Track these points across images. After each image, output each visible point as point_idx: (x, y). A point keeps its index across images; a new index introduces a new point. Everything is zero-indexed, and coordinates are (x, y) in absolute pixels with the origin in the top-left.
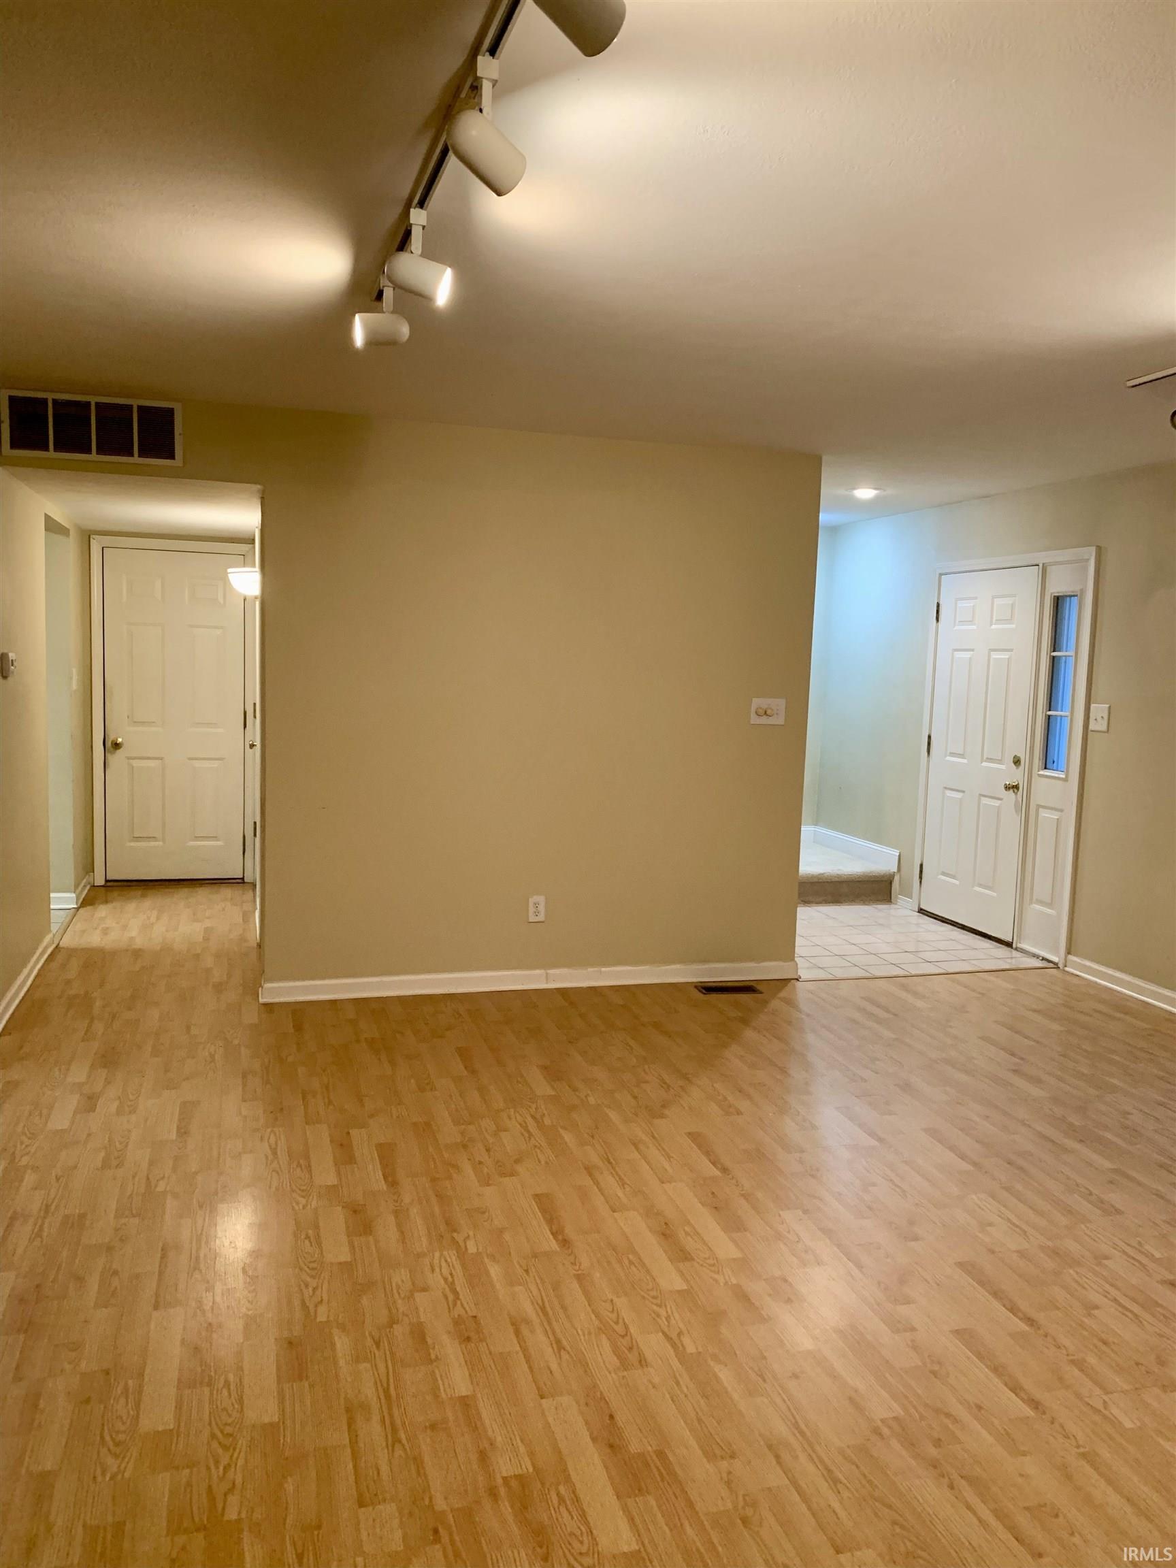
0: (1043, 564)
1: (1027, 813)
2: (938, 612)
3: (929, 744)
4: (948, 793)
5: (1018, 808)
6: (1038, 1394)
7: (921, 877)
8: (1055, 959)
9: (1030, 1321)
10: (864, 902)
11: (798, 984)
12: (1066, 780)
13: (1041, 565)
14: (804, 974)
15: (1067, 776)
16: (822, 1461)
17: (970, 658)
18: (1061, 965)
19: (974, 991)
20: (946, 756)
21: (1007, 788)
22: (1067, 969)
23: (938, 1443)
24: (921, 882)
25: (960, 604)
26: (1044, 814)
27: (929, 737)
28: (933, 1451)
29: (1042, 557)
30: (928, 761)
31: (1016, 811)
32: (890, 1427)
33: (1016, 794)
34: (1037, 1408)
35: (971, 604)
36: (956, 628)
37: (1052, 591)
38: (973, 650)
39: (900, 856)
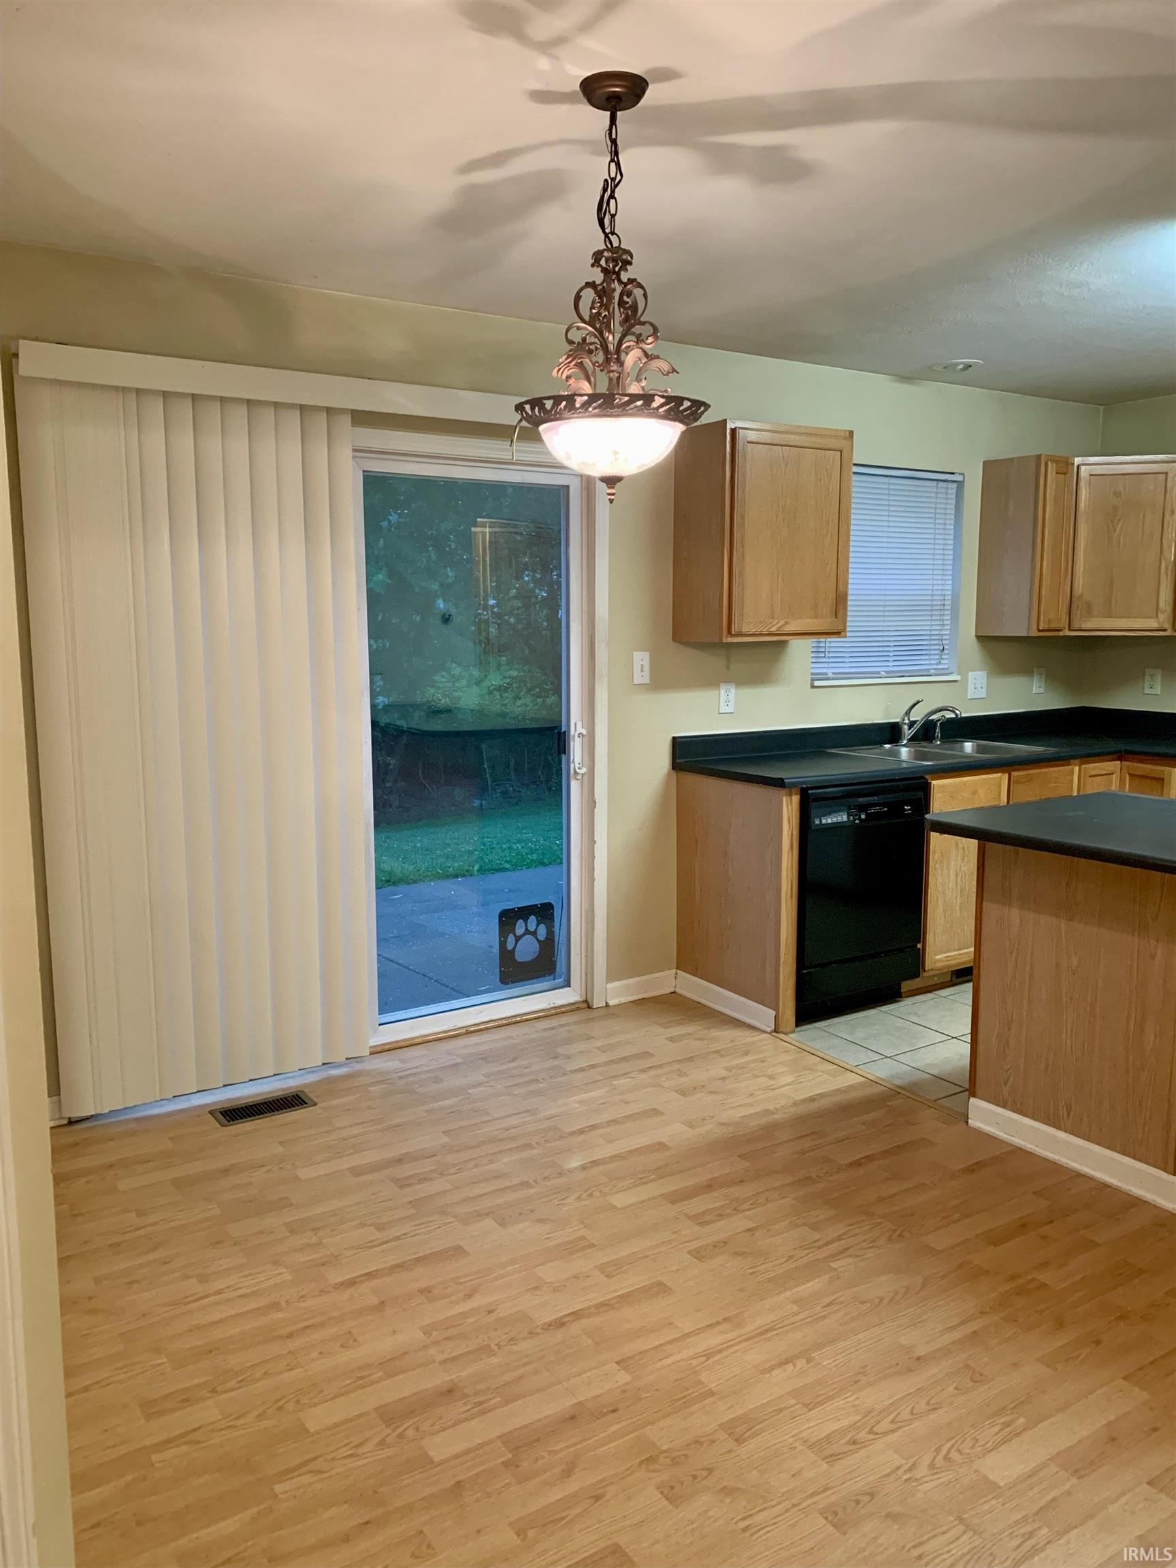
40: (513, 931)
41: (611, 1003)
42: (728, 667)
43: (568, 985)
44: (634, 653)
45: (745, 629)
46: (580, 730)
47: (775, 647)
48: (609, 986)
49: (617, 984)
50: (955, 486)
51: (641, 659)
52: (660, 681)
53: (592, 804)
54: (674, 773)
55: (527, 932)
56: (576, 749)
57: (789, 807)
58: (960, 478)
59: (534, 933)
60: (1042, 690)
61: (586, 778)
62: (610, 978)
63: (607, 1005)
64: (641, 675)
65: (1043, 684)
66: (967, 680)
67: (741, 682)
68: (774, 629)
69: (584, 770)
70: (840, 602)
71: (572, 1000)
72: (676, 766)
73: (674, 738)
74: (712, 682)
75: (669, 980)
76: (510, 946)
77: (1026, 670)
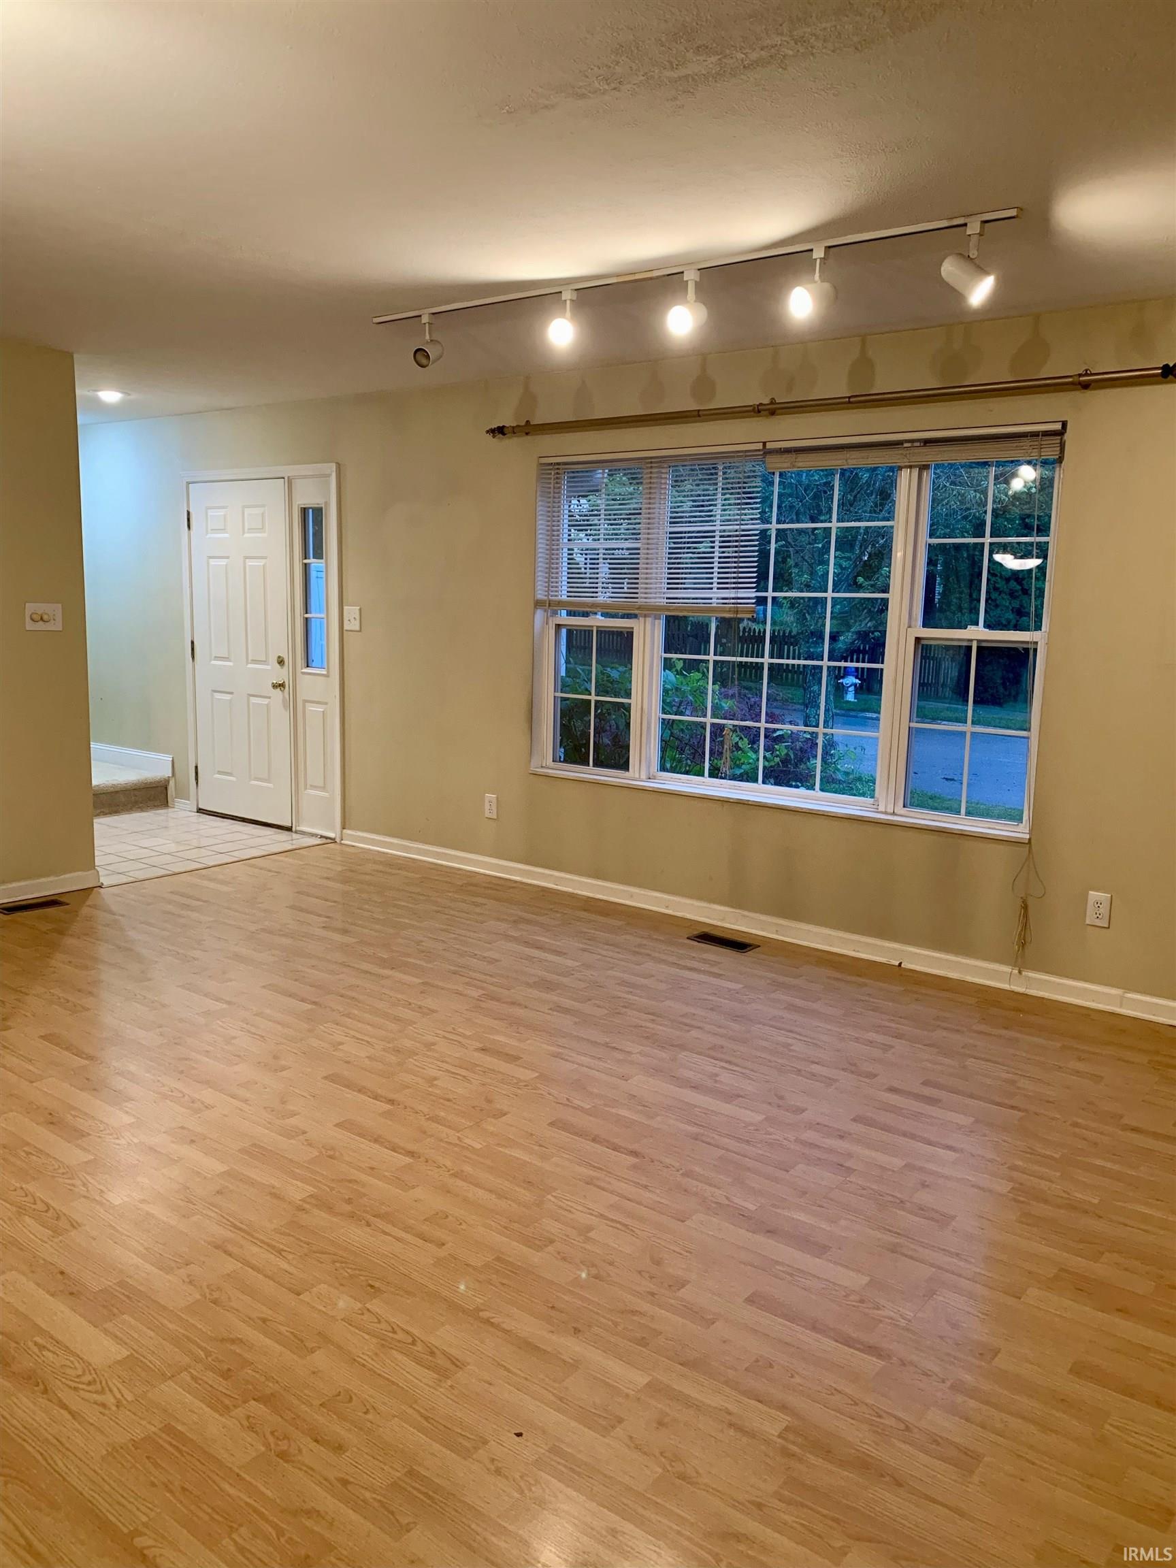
0: (288, 477)
1: (294, 708)
2: (189, 520)
3: (193, 649)
4: (217, 696)
5: (286, 705)
6: (411, 1147)
7: (197, 779)
8: (332, 835)
9: (391, 1102)
10: (142, 809)
11: (102, 890)
12: (327, 676)
13: (286, 478)
14: (105, 881)
15: (328, 672)
16: (262, 1242)
17: (226, 565)
18: (338, 840)
19: (270, 871)
20: (211, 660)
21: (275, 686)
22: (343, 842)
23: (349, 1201)
24: (197, 783)
25: (210, 513)
26: (311, 708)
27: (192, 643)
28: (348, 1208)
29: (288, 471)
30: (194, 667)
31: (284, 706)
32: (308, 1203)
33: (283, 691)
34: (413, 1156)
35: (221, 512)
36: (209, 536)
37: (300, 503)
38: (228, 558)
39: (173, 761)
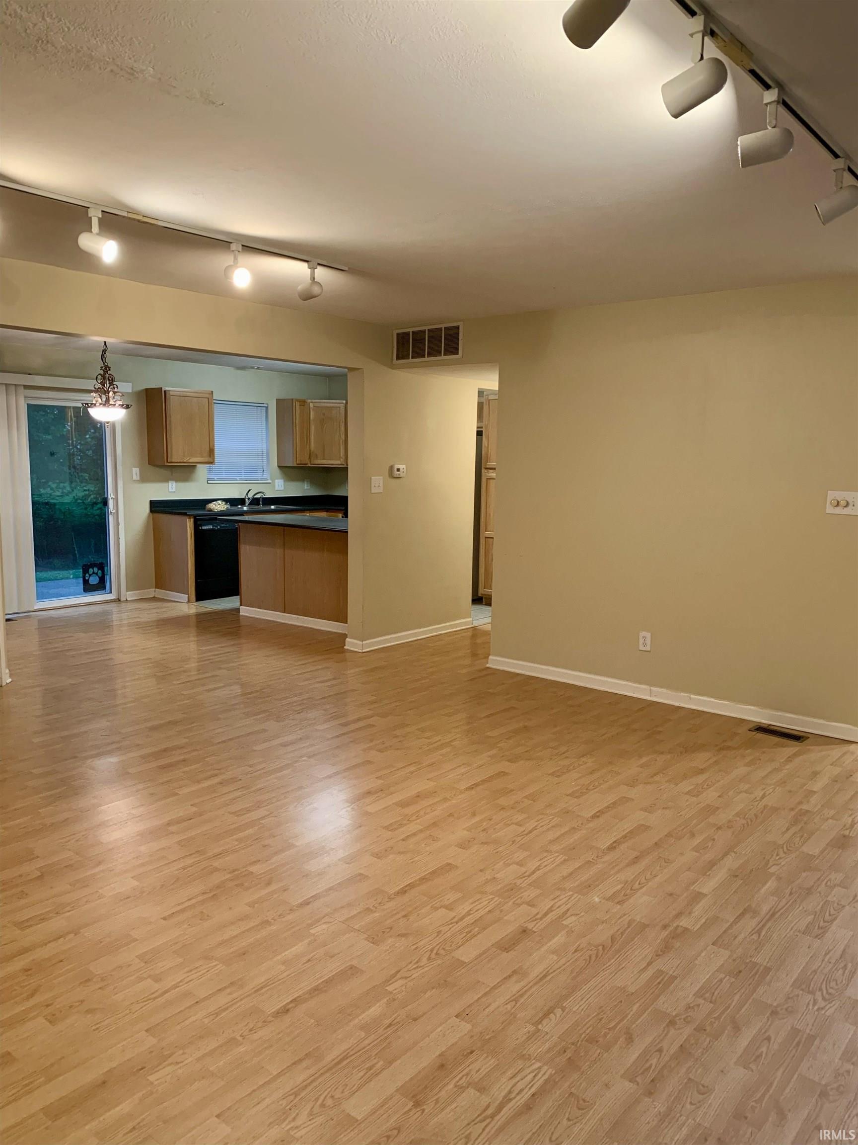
40: (88, 572)
41: (128, 599)
42: (172, 475)
43: (111, 593)
44: (133, 469)
45: (173, 461)
46: (112, 496)
47: (192, 468)
48: (127, 593)
49: (130, 593)
50: (265, 408)
51: (136, 471)
52: (144, 479)
53: (118, 524)
54: (151, 514)
55: (94, 573)
56: (111, 503)
57: (190, 523)
58: (266, 405)
59: (97, 574)
60: (309, 488)
61: (115, 514)
62: (127, 591)
63: (127, 600)
64: (136, 477)
65: (309, 485)
66: (275, 482)
67: (177, 480)
68: (185, 461)
69: (114, 511)
70: (211, 452)
71: (113, 598)
72: (151, 511)
73: (151, 501)
74: (166, 480)
75: (152, 592)
76: (87, 578)
77: (302, 480)
